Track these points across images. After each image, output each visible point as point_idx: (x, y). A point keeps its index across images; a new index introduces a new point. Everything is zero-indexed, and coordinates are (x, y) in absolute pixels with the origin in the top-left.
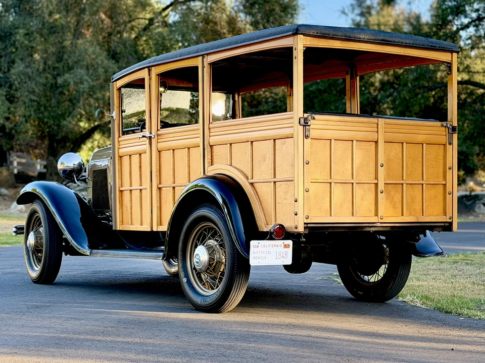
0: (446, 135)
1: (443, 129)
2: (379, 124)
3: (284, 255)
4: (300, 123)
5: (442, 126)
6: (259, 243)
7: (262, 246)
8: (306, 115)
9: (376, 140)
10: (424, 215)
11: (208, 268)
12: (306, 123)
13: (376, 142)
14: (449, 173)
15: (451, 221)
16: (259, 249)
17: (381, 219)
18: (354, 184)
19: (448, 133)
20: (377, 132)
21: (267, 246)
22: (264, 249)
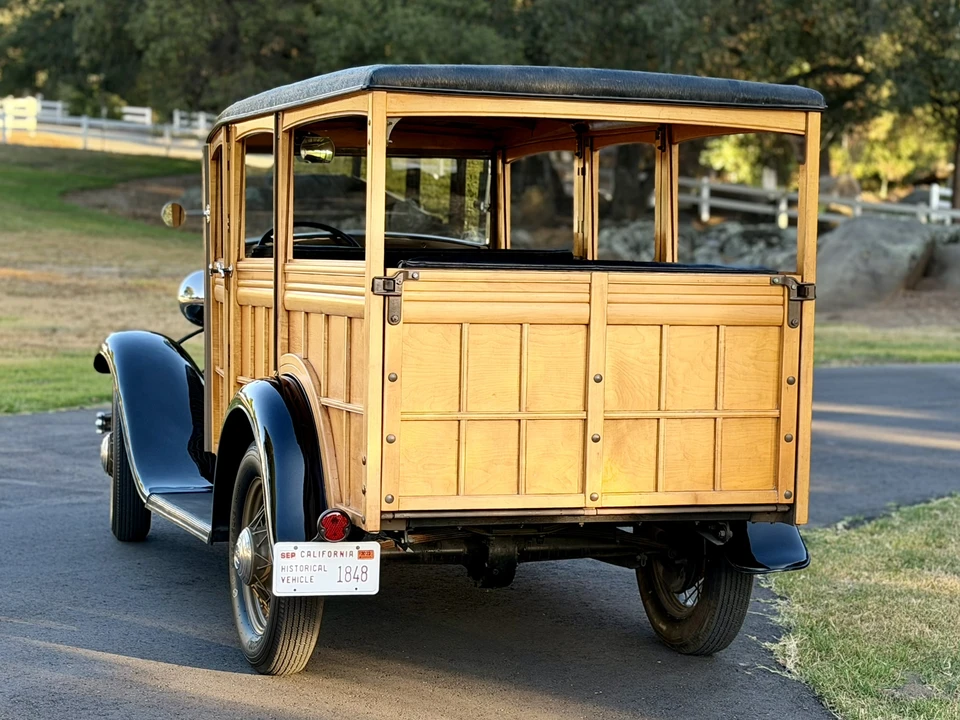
0: (783, 305)
1: (779, 290)
2: (593, 285)
3: (359, 573)
4: (373, 290)
5: (773, 283)
6: (296, 548)
7: (305, 554)
8: (391, 272)
9: (587, 322)
10: (718, 488)
11: (254, 578)
12: (388, 291)
13: (588, 325)
14: (789, 393)
15: (791, 501)
16: (297, 561)
17: (592, 499)
18: (523, 423)
19: (789, 300)
20: (589, 303)
21: (316, 554)
22: (309, 561)
